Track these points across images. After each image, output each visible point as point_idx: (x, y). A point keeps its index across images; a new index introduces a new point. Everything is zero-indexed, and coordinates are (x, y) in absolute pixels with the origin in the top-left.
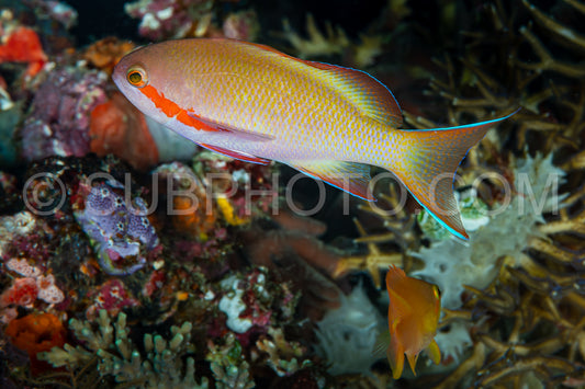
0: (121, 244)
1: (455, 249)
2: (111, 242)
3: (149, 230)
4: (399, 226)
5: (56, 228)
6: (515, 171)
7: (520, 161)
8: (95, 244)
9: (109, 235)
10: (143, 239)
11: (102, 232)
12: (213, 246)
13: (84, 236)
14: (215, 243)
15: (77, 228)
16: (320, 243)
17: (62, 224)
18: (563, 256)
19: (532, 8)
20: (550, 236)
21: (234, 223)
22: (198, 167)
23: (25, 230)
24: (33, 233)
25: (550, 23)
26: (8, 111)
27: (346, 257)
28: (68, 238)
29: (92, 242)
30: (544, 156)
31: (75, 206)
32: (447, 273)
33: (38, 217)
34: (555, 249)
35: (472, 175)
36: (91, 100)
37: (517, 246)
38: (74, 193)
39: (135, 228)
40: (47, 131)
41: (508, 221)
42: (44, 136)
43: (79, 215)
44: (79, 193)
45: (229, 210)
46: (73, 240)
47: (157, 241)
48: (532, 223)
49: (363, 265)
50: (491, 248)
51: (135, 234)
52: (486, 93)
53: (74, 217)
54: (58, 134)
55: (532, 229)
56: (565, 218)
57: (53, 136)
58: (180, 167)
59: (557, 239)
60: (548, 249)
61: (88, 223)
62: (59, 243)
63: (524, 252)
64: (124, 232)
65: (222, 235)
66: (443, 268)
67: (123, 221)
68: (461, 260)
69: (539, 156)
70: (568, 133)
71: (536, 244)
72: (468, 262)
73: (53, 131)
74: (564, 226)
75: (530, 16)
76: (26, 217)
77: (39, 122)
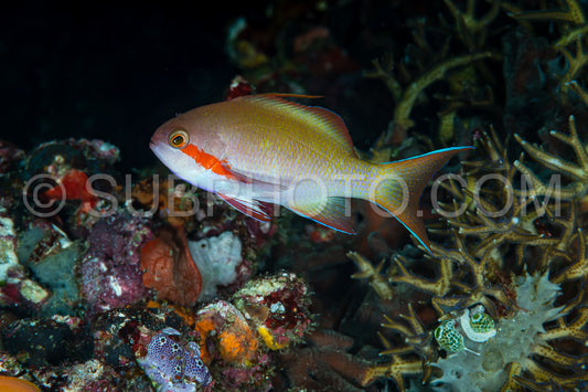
0: (179, 385)
1: (468, 358)
2: (171, 383)
3: (203, 370)
4: (418, 341)
5: (122, 373)
6: (517, 289)
7: (521, 278)
8: (157, 386)
9: (168, 377)
10: (199, 379)
11: (162, 375)
12: (257, 372)
13: (146, 378)
14: (259, 368)
15: (140, 371)
16: (350, 356)
17: (127, 369)
18: (563, 360)
19: (523, 143)
20: (550, 342)
21: (274, 349)
22: (240, 303)
23: (96, 375)
24: (101, 378)
25: (540, 155)
26: (67, 249)
27: (372, 366)
28: (133, 381)
29: (154, 384)
30: (542, 274)
31: (137, 354)
32: (462, 378)
33: (105, 364)
34: (555, 354)
35: (479, 295)
36: (140, 239)
37: (522, 354)
38: (136, 343)
39: (191, 369)
40: (103, 267)
41: (513, 334)
42: (100, 272)
43: (141, 361)
44: (140, 342)
45: (269, 339)
46: (138, 383)
47: (210, 379)
48: (534, 333)
49: (388, 372)
50: (500, 355)
51: (191, 375)
52: (487, 221)
53: (137, 363)
54: (113, 270)
55: (534, 339)
56: (563, 326)
57: (109, 272)
58: (224, 305)
59: (556, 344)
60: (550, 354)
61: (150, 367)
62: (125, 385)
63: (529, 357)
64: (182, 374)
65: (264, 360)
66: (459, 375)
67: (180, 363)
68: (475, 367)
69: (537, 275)
70: (561, 246)
71: (538, 350)
72: (480, 368)
73: (108, 266)
74: (563, 332)
75: (522, 149)
76: (95, 364)
77: (96, 260)
